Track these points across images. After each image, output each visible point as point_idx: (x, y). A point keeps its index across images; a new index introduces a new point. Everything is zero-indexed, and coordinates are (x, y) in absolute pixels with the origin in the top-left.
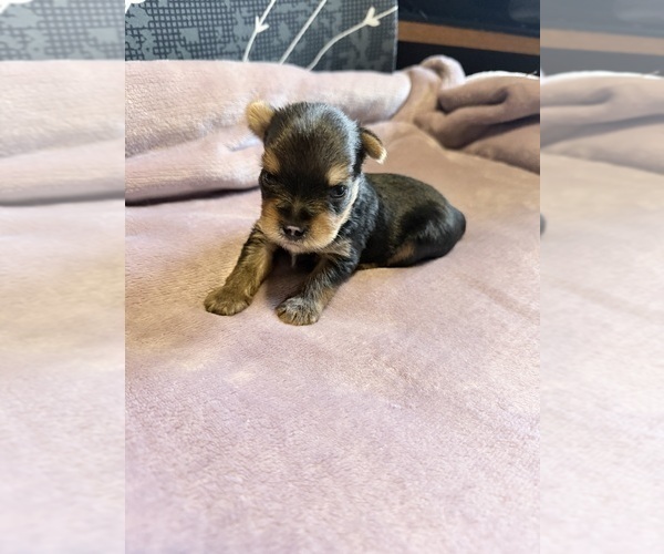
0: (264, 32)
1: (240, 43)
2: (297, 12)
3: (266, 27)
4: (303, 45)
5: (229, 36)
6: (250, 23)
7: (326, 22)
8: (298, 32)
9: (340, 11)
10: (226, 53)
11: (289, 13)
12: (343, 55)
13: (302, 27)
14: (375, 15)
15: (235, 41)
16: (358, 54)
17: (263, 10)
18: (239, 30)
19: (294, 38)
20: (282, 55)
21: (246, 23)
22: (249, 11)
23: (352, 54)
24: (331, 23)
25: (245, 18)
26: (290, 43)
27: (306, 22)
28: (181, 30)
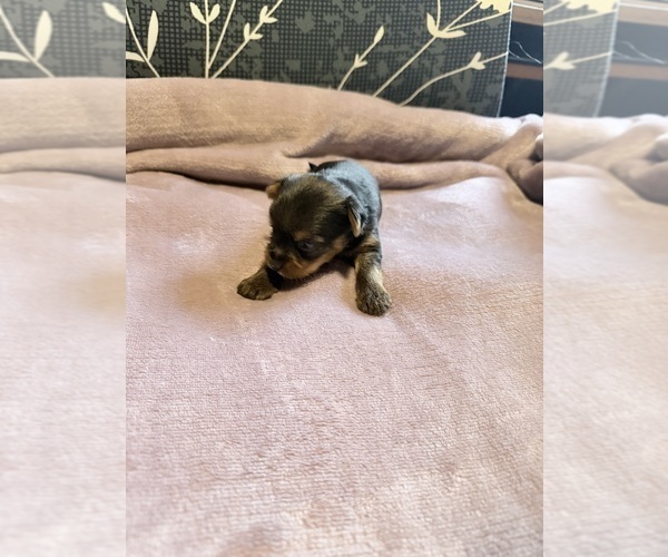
0: (362, 68)
1: (337, 74)
2: (398, 53)
3: (365, 63)
4: (400, 82)
5: (328, 68)
6: (350, 59)
7: (427, 63)
8: (397, 71)
9: (443, 54)
10: (323, 82)
11: (390, 53)
12: (441, 94)
13: (401, 66)
14: (480, 60)
15: (333, 73)
16: (458, 96)
17: (364, 50)
18: (338, 65)
19: (392, 75)
20: (377, 89)
21: (346, 59)
22: (350, 50)
23: (451, 94)
24: (432, 64)
25: (346, 55)
26: (387, 79)
27: (406, 61)
28: (287, 62)
